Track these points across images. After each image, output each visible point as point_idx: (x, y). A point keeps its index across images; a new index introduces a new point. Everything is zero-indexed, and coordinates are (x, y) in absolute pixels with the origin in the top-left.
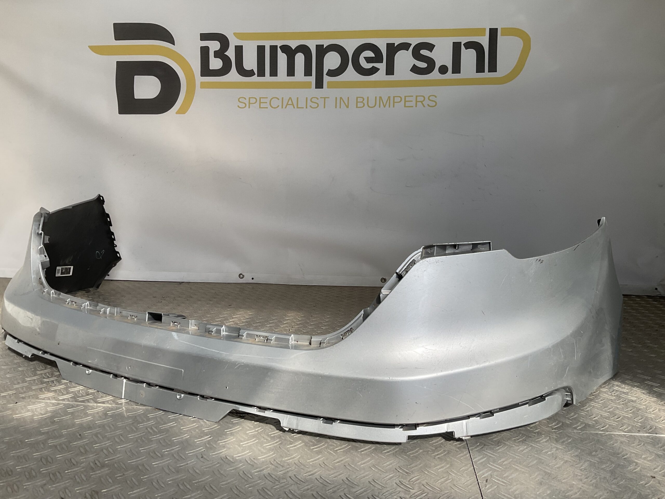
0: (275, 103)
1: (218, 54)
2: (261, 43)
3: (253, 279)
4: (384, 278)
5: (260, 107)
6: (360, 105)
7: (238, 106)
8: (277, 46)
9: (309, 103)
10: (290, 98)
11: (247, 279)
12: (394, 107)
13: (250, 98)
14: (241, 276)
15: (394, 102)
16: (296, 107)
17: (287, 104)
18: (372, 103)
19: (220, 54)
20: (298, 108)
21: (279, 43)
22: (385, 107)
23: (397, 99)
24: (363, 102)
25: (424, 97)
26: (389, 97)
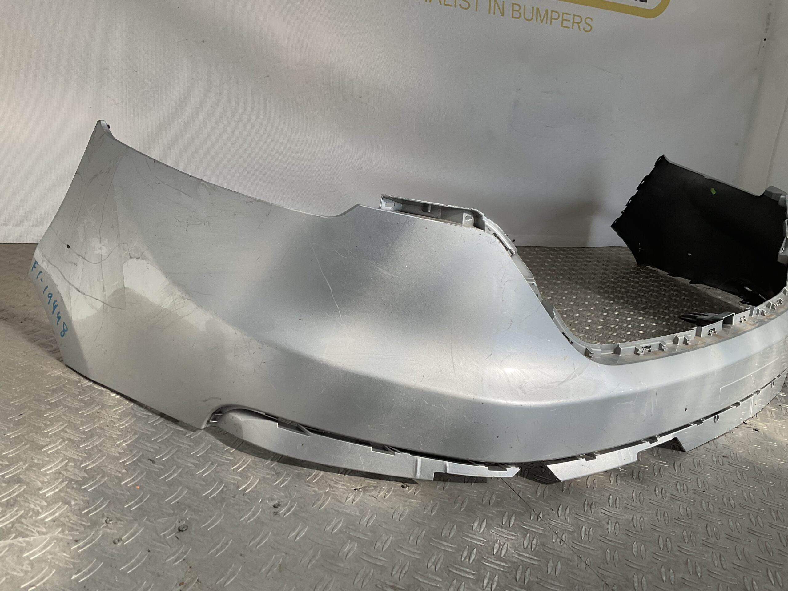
6: (516, 14)
9: (459, 1)
12: (551, 24)
15: (552, 19)
16: (442, 3)
18: (529, 16)
22: (542, 22)
23: (555, 15)
24: (520, 11)
25: (581, 19)
26: (547, 11)
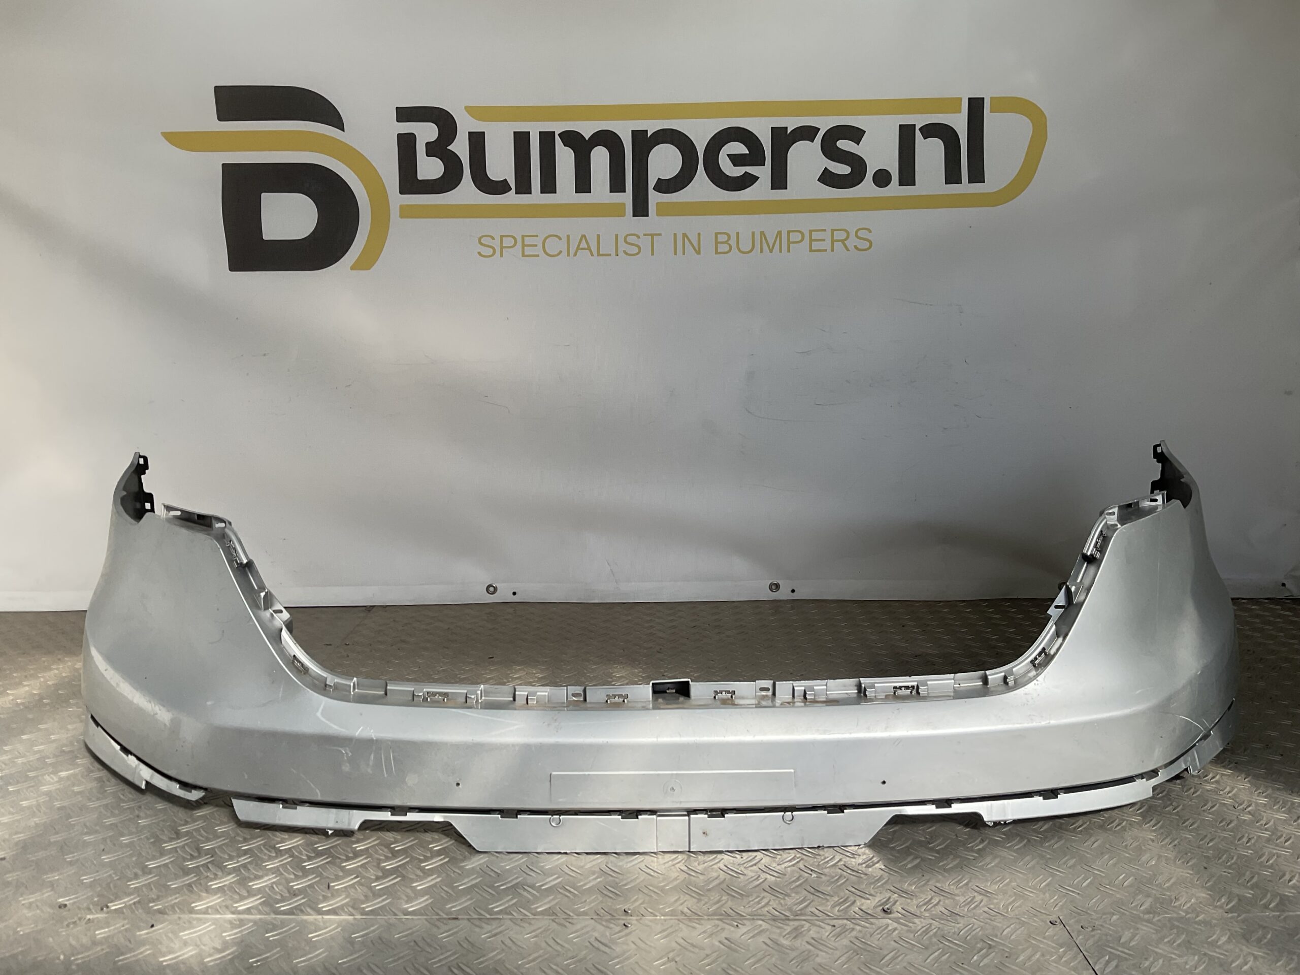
0: (553, 246)
1: (433, 149)
2: (522, 127)
3: (514, 594)
4: (775, 584)
5: (523, 255)
6: (723, 248)
7: (479, 253)
8: (554, 132)
9: (622, 246)
10: (584, 236)
11: (503, 595)
12: (789, 251)
13: (502, 237)
14: (491, 589)
15: (789, 243)
16: (595, 253)
17: (578, 248)
18: (745, 246)
19: (437, 149)
20: (599, 255)
21: (558, 128)
22: (771, 251)
23: (795, 237)
24: (729, 242)
25: (848, 233)
26: (779, 233)
